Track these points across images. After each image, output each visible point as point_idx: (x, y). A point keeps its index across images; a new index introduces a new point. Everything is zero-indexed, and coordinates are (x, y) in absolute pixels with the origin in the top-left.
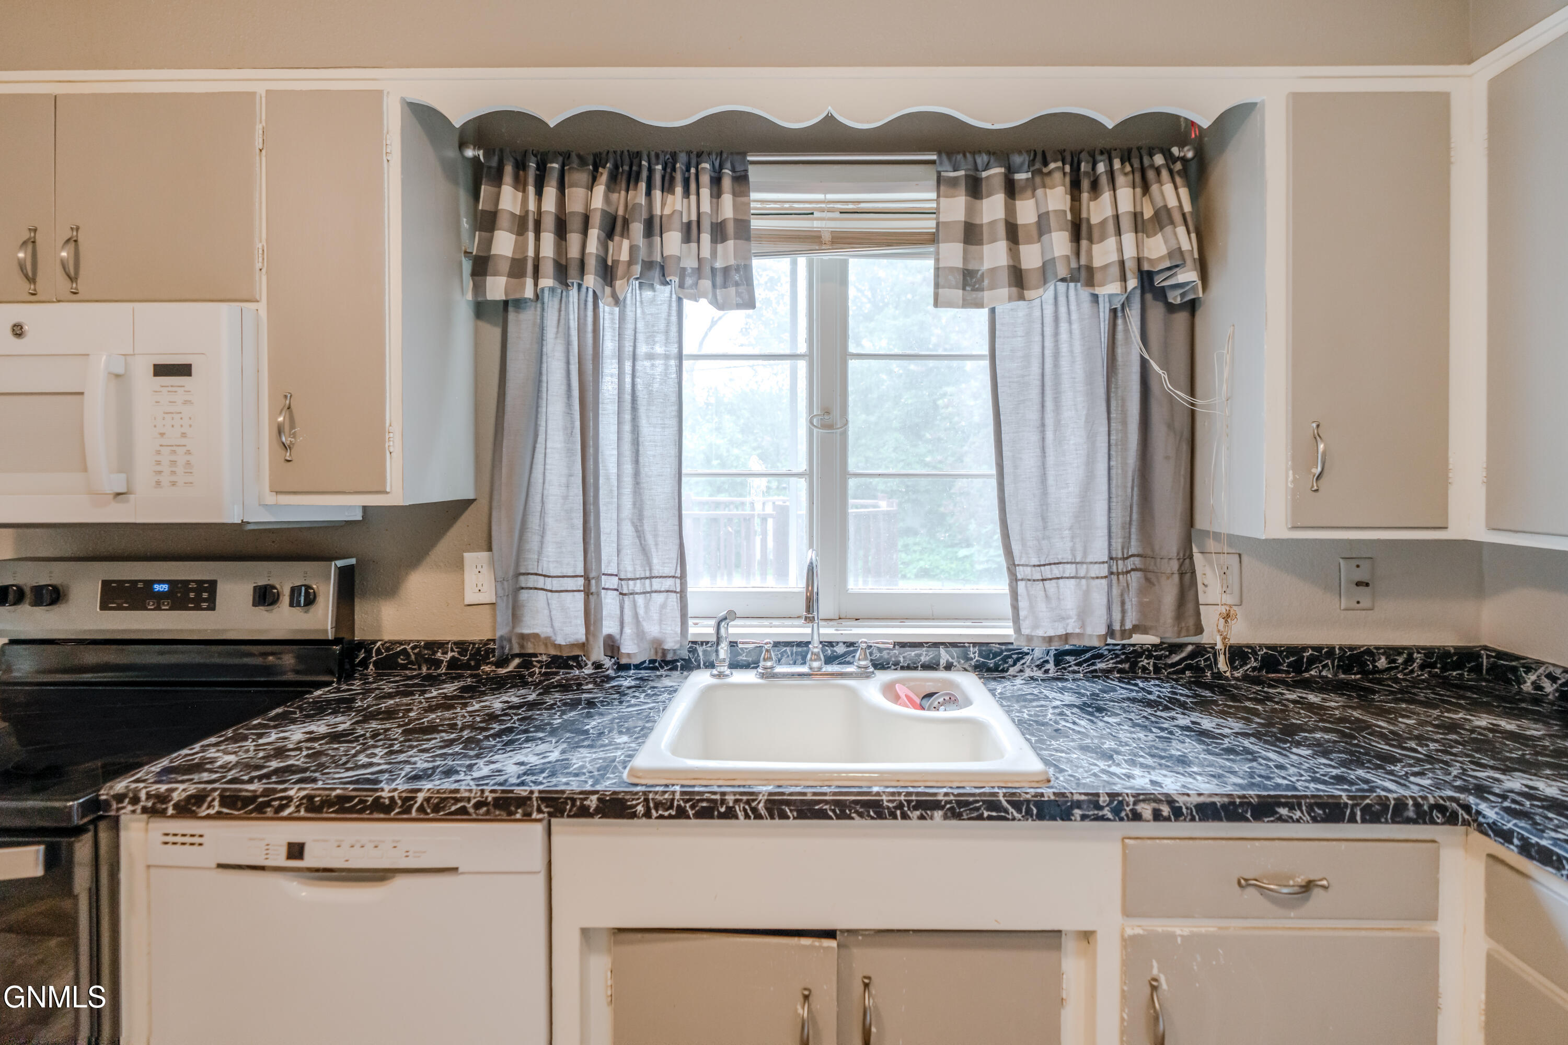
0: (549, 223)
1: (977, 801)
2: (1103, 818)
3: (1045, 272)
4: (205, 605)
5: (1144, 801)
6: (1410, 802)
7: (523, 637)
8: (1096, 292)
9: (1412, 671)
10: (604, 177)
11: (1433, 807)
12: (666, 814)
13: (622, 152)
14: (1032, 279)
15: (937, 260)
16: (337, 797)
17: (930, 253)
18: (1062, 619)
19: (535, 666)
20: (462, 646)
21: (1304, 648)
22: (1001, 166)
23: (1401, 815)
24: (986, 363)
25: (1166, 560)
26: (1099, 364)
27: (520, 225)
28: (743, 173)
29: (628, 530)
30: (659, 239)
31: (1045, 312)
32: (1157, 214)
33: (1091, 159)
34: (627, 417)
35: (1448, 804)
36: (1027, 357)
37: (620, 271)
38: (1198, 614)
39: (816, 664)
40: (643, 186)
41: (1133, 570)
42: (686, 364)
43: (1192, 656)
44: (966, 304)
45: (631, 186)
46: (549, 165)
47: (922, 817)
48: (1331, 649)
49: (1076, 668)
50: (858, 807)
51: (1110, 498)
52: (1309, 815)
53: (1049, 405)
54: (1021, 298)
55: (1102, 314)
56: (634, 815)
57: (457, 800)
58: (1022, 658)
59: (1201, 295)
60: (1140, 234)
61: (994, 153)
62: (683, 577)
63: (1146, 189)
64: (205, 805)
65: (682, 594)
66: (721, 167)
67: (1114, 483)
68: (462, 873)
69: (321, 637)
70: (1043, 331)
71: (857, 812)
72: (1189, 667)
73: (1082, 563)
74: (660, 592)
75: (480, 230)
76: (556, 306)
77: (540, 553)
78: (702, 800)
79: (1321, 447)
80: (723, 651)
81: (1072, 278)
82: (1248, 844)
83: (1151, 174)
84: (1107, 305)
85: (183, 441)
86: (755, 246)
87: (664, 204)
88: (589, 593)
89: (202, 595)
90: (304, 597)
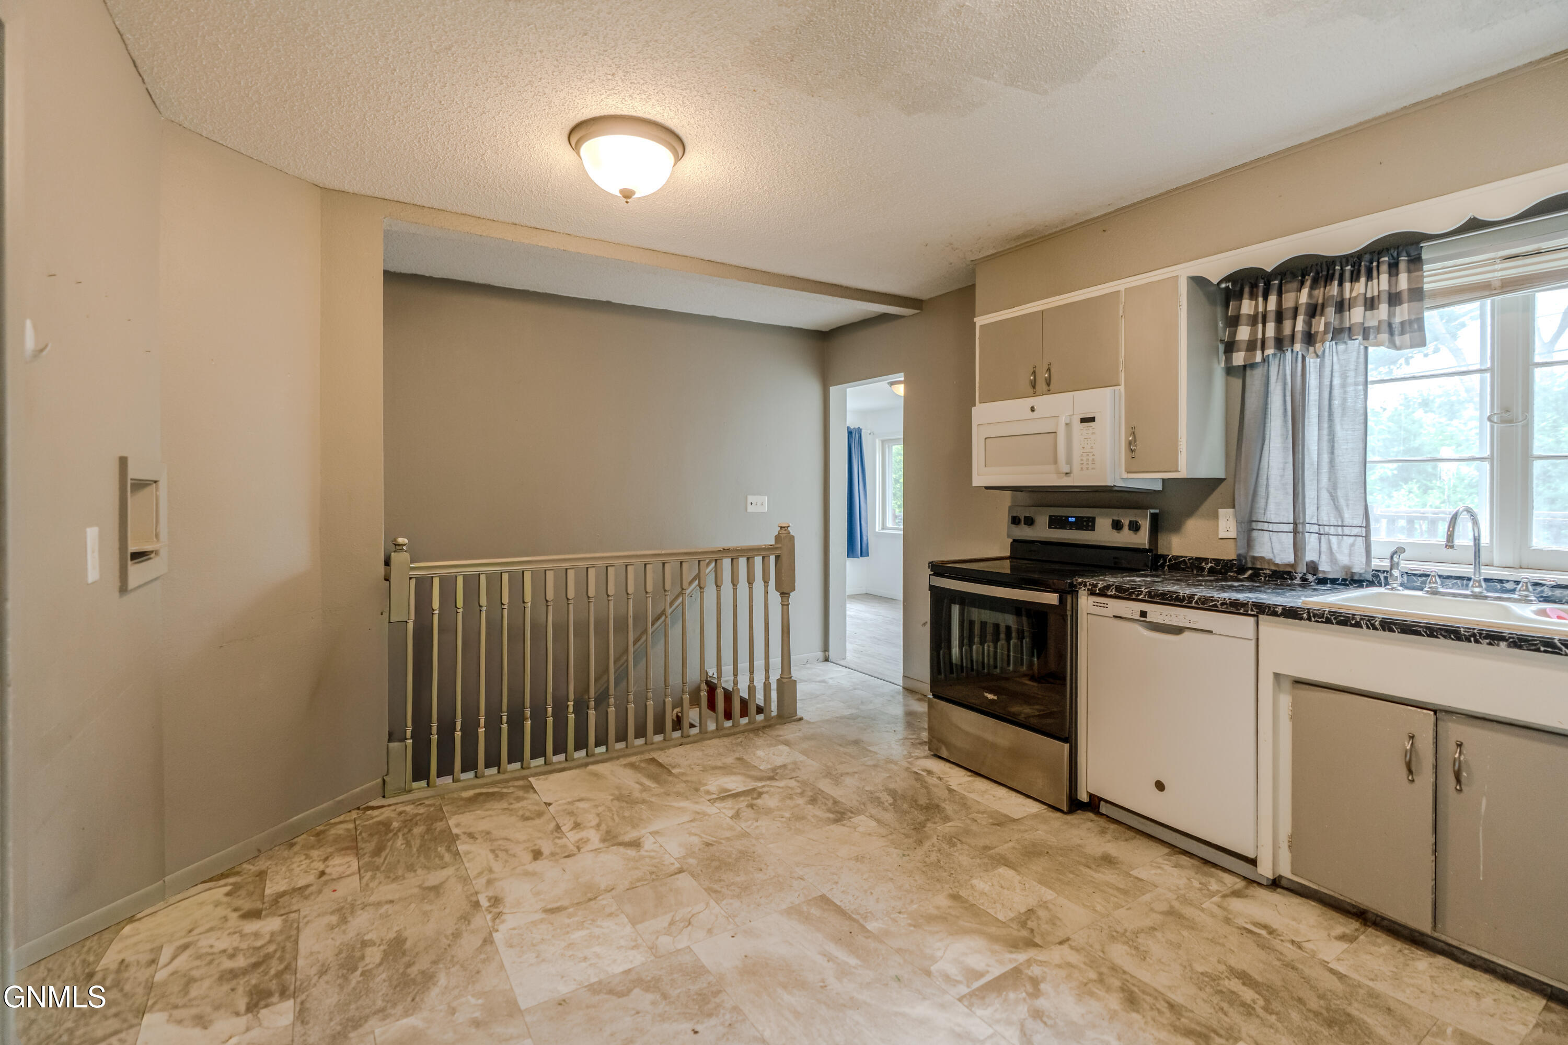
0: (1271, 317)
1: (1537, 641)
4: (1090, 529)
7: (1254, 558)
10: (1308, 283)
12: (1320, 620)
13: (1322, 264)
16: (1161, 593)
19: (1262, 574)
20: (1217, 561)
27: (1253, 320)
28: (1417, 257)
29: (1325, 495)
30: (1347, 313)
34: (1325, 425)
37: (1319, 337)
39: (1477, 591)
40: (1336, 283)
42: (1369, 386)
45: (1328, 284)
46: (1272, 284)
47: (1490, 644)
50: (1443, 632)
56: (1302, 619)
62: (1367, 527)
64: (1109, 592)
65: (1367, 537)
66: (1398, 256)
68: (1215, 634)
69: (1142, 547)
74: (1350, 536)
75: (1229, 327)
76: (1277, 364)
77: (1265, 510)
78: (1343, 617)
80: (1397, 575)
85: (1091, 450)
86: (1427, 303)
87: (1352, 290)
88: (1297, 531)
89: (1087, 524)
90: (1135, 527)
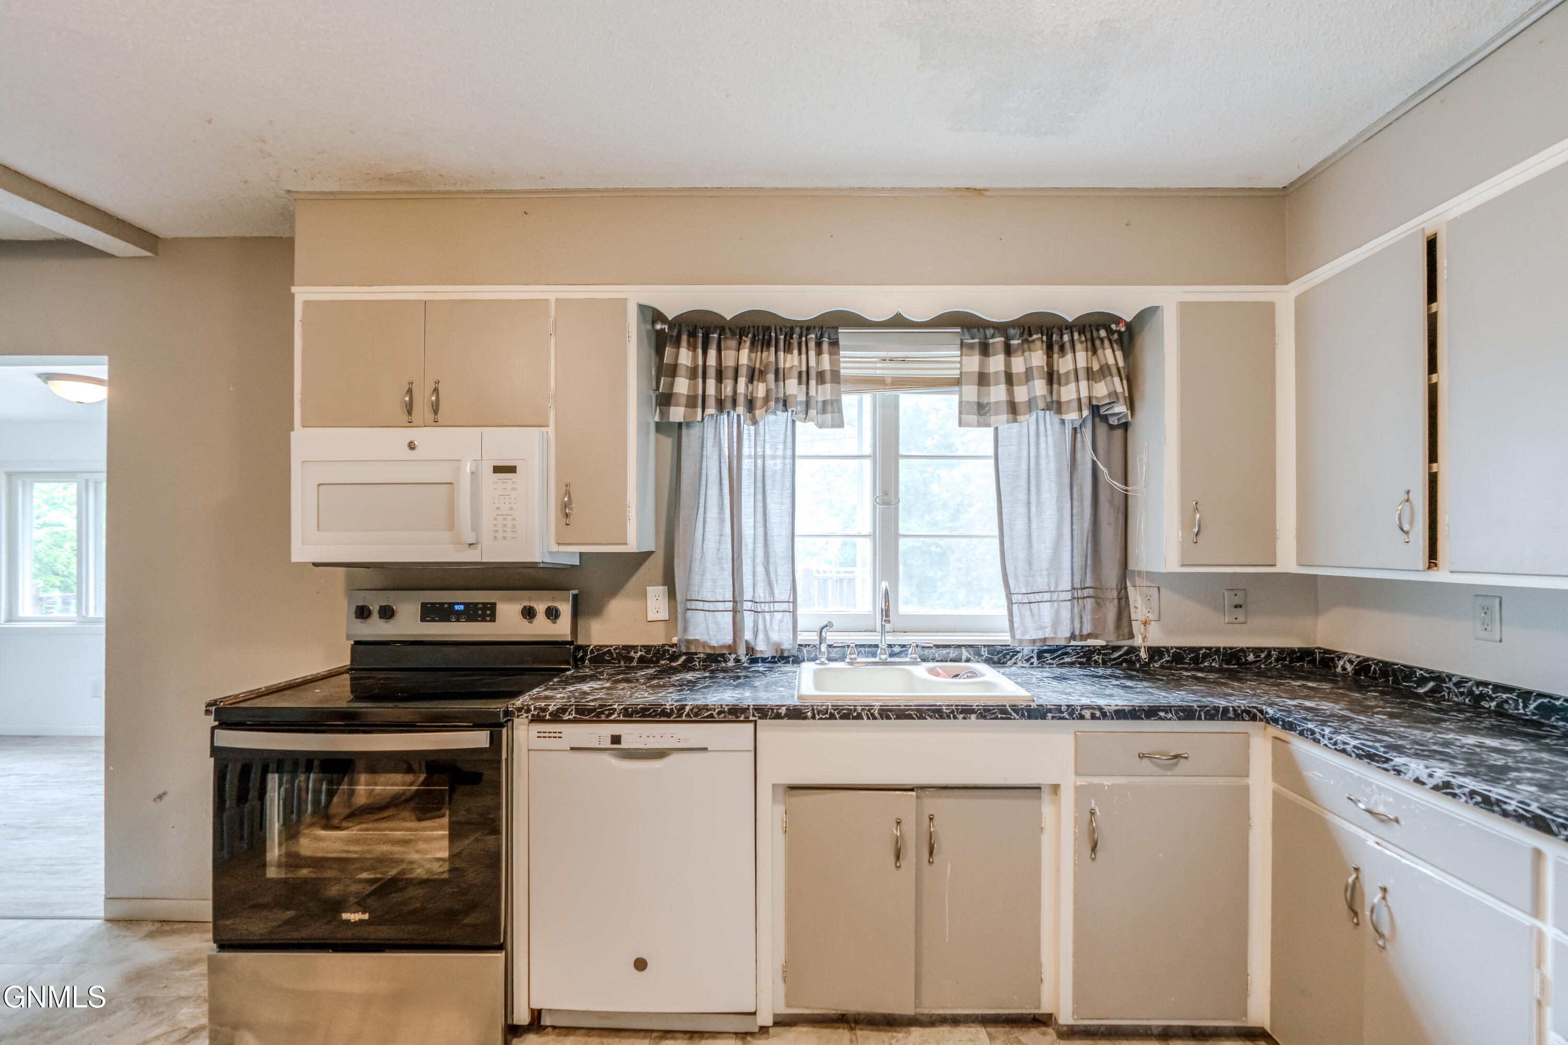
0: (712, 372)
1: (995, 709)
2: (1063, 718)
3: (1031, 404)
4: (488, 619)
5: (1086, 708)
6: (1231, 709)
7: (689, 642)
8: (1063, 418)
9: (1271, 663)
10: (747, 343)
11: (1243, 711)
12: (824, 717)
14: (1022, 408)
15: (961, 397)
16: (641, 708)
17: (956, 391)
18: (1042, 628)
19: (696, 661)
20: (647, 648)
21: (1201, 648)
22: (1002, 337)
23: (1226, 716)
24: (992, 461)
25: (1109, 591)
26: (1065, 466)
27: (692, 373)
28: (835, 340)
29: (760, 570)
30: (783, 383)
31: (1030, 429)
32: (1101, 368)
33: (1059, 332)
34: (760, 497)
35: (1251, 709)
36: (1019, 458)
37: (759, 404)
38: (1131, 626)
39: (883, 657)
40: (772, 349)
41: (1088, 597)
42: (798, 462)
43: (1127, 653)
44: (980, 425)
45: (764, 349)
46: (711, 335)
47: (964, 718)
48: (1218, 649)
49: (1051, 661)
50: (929, 713)
51: (1072, 549)
52: (1176, 716)
53: (1033, 489)
54: (1015, 421)
55: (1067, 431)
56: (806, 718)
57: (708, 710)
58: (1016, 655)
59: (1130, 419)
60: (1091, 382)
61: (997, 328)
62: (794, 602)
63: (1095, 352)
64: (568, 713)
65: (794, 613)
66: (822, 336)
67: (1075, 539)
68: (710, 751)
69: (561, 639)
70: (1029, 442)
71: (929, 715)
72: (1125, 661)
73: (1055, 592)
74: (779, 611)
75: (665, 376)
76: (713, 425)
77: (701, 587)
78: (844, 709)
79: (1198, 516)
80: (824, 648)
81: (1048, 408)
82: (1144, 735)
83: (1098, 343)
84: (1070, 425)
85: (510, 513)
86: (843, 387)
87: (785, 361)
88: (736, 611)
89: (487, 613)
90: (553, 614)
